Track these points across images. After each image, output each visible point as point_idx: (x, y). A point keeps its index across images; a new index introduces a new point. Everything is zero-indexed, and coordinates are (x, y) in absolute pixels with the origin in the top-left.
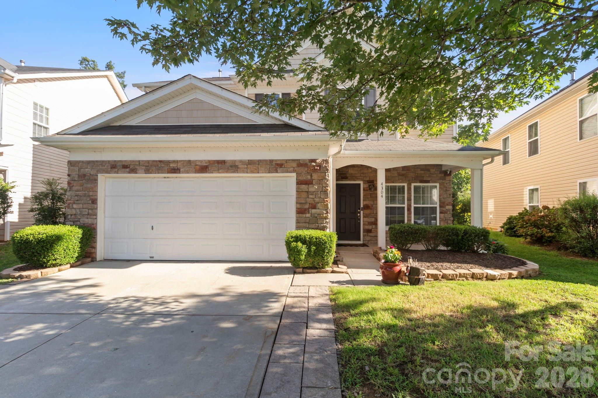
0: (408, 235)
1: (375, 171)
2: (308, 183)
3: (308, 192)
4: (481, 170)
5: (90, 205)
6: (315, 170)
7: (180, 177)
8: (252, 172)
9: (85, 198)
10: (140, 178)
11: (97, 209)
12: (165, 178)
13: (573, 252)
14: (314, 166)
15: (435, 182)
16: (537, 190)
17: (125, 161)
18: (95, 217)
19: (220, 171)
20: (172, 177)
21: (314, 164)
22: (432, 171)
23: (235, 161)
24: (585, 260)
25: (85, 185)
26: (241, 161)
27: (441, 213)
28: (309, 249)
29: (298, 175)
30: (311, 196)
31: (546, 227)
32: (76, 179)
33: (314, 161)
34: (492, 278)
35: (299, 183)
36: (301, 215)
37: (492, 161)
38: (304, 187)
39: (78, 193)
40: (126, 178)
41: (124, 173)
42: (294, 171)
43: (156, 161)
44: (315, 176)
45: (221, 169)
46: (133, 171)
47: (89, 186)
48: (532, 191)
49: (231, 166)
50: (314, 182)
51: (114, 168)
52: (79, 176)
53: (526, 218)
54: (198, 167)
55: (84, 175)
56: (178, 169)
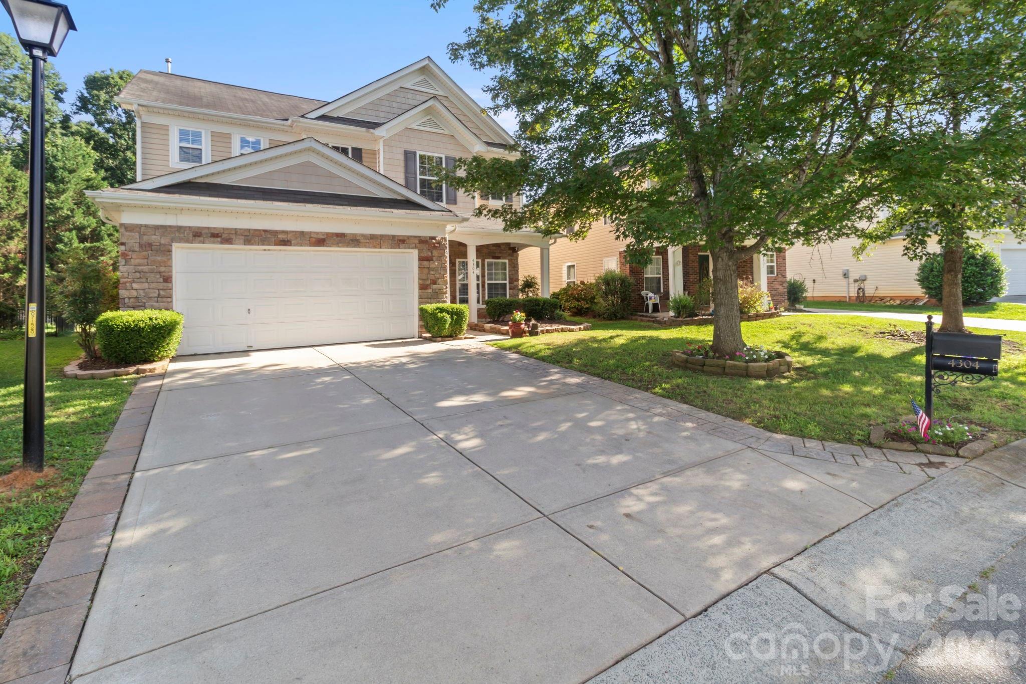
0: (505, 307)
1: (465, 246)
2: (429, 259)
3: (429, 268)
4: (548, 249)
5: (162, 284)
6: (435, 248)
7: (285, 250)
8: (375, 247)
9: (152, 275)
10: (236, 249)
11: (171, 289)
12: (265, 250)
13: (604, 318)
14: (434, 243)
15: (505, 259)
16: (573, 266)
17: (215, 228)
18: (169, 300)
19: (340, 245)
20: (275, 250)
21: (434, 241)
22: (503, 247)
23: (355, 235)
24: (611, 322)
25: (152, 258)
26: (363, 235)
27: (510, 289)
28: (452, 318)
29: (420, 251)
30: (433, 273)
31: (583, 300)
32: (137, 249)
33: (434, 238)
34: (572, 330)
35: (421, 259)
36: (423, 291)
37: (555, 242)
38: (426, 263)
39: (140, 268)
40: (209, 249)
41: (214, 243)
42: (416, 247)
43: (260, 230)
44: (435, 253)
45: (341, 243)
46: (228, 241)
47: (159, 258)
48: (569, 267)
49: (352, 240)
50: (434, 259)
51: (199, 236)
52: (141, 246)
53: (570, 292)
54: (314, 240)
55: (150, 245)
56: (288, 241)
